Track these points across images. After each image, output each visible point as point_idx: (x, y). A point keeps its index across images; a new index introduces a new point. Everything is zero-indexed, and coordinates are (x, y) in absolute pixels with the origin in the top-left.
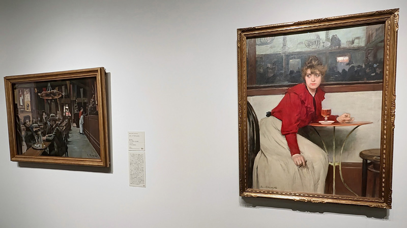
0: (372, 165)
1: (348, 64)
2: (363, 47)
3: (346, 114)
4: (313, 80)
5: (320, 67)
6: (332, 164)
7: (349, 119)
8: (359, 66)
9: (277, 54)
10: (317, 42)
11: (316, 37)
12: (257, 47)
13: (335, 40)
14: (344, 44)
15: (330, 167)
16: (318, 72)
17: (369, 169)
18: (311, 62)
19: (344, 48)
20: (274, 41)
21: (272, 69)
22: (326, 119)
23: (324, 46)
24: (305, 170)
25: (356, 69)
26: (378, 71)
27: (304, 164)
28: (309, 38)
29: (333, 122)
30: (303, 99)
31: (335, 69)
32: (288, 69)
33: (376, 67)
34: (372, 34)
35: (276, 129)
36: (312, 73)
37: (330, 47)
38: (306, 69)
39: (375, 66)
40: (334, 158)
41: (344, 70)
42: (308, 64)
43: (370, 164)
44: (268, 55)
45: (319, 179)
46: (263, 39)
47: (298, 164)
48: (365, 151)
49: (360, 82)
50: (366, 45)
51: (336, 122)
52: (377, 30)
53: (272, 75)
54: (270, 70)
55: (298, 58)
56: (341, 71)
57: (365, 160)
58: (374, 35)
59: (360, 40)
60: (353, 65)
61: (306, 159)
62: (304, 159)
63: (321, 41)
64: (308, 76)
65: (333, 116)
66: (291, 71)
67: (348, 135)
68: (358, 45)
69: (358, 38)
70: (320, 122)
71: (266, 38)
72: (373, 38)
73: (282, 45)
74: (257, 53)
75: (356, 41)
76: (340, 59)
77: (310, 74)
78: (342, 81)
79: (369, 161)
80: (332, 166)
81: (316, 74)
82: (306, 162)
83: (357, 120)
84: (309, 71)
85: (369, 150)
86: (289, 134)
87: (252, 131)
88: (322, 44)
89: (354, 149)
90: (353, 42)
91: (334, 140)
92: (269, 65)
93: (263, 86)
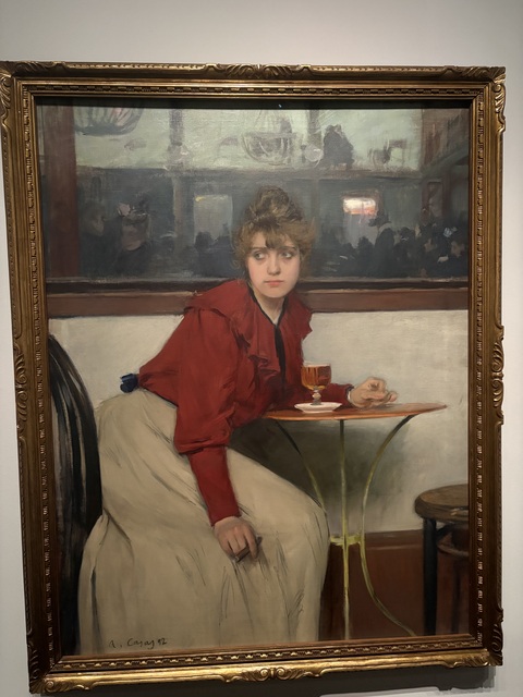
0: (449, 536)
1: (376, 222)
2: (414, 173)
3: (372, 381)
4: (274, 270)
5: (294, 227)
6: (340, 542)
7: (383, 395)
8: (405, 232)
9: (151, 172)
10: (284, 141)
11: (279, 126)
12: (79, 138)
13: (335, 143)
14: (361, 158)
15: (334, 553)
16: (289, 244)
17: (442, 547)
18: (266, 208)
19: (362, 172)
20: (141, 122)
21: (137, 223)
22: (316, 395)
23: (303, 158)
24: (256, 570)
25: (397, 239)
26: (456, 249)
27: (252, 549)
28: (258, 128)
29: (338, 405)
30: (242, 331)
31: (339, 237)
32: (191, 227)
33: (452, 238)
34: (438, 135)
35: (158, 433)
36: (270, 246)
37: (324, 162)
38: (252, 232)
39: (448, 233)
40: (344, 521)
41: (364, 241)
42: (258, 213)
43: (444, 531)
44: (119, 171)
45: (300, 595)
46: (100, 114)
47: (235, 549)
48: (430, 492)
49: (409, 279)
50: (422, 169)
51: (347, 408)
52: (450, 125)
53: (137, 244)
54: (130, 228)
55: (222, 192)
56: (355, 244)
57: (429, 521)
58: (443, 137)
59: (407, 151)
60: (387, 226)
61: (260, 531)
62: (252, 532)
63: (296, 142)
64: (256, 255)
65: (337, 386)
66: (200, 236)
67: (383, 446)
68: (399, 165)
69: (400, 144)
70: (298, 406)
71: (110, 110)
72: (441, 150)
73: (166, 143)
74: (80, 161)
75: (396, 153)
76: (352, 204)
77: (264, 251)
78: (361, 276)
79: (440, 525)
80: (340, 547)
81: (282, 251)
82: (258, 541)
83: (404, 399)
84: (260, 240)
85: (438, 490)
86: (201, 449)
87: (69, 443)
88: (299, 153)
89: (400, 491)
90: (386, 155)
91: (342, 463)
92: (125, 209)
93: (105, 281)
